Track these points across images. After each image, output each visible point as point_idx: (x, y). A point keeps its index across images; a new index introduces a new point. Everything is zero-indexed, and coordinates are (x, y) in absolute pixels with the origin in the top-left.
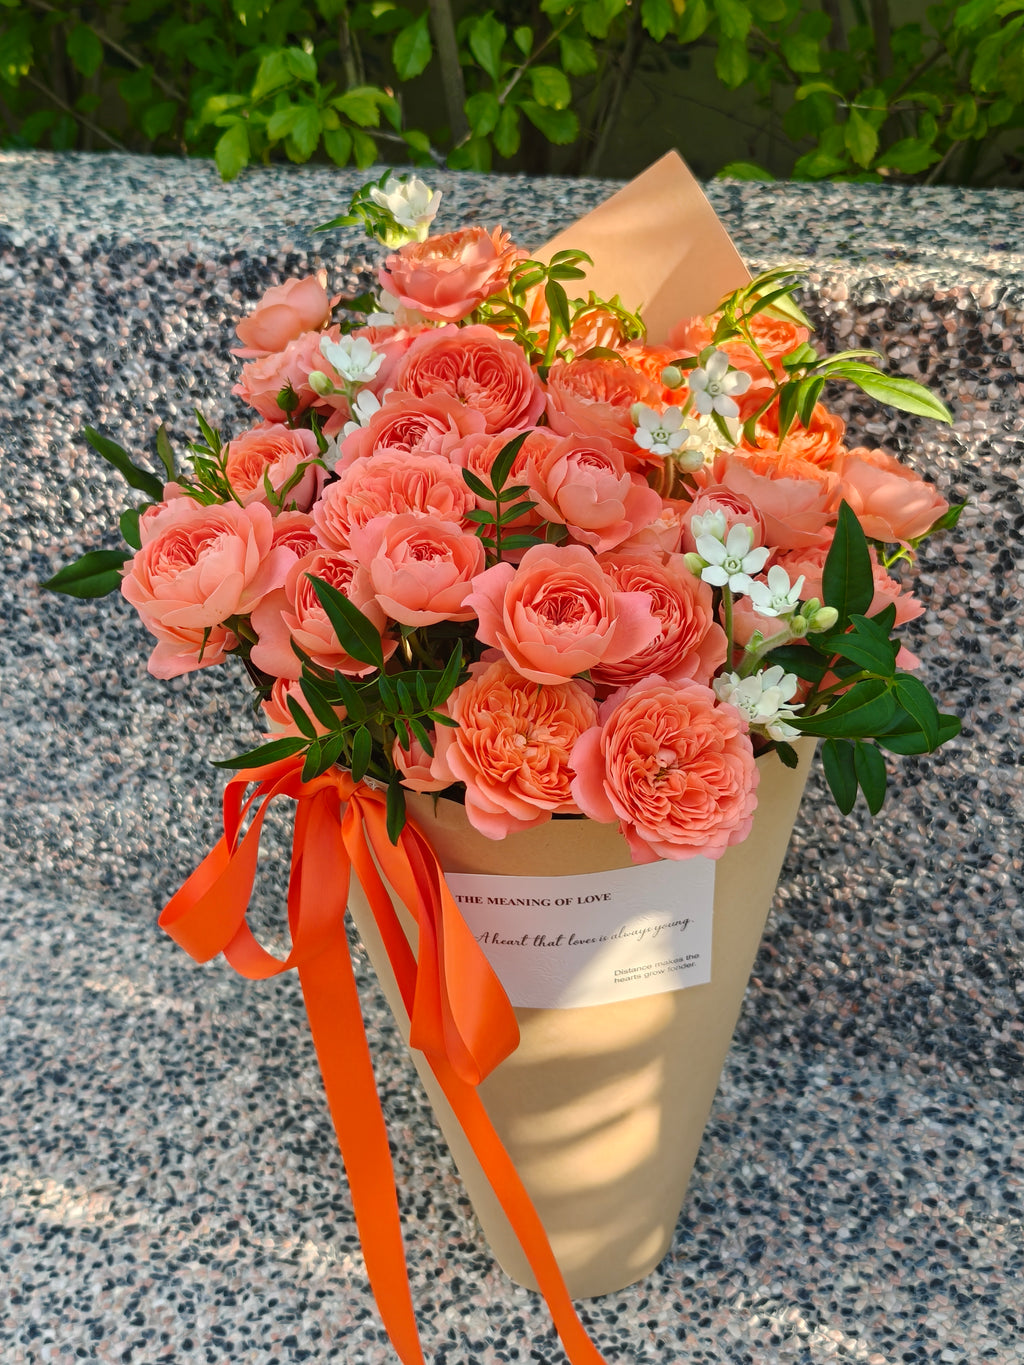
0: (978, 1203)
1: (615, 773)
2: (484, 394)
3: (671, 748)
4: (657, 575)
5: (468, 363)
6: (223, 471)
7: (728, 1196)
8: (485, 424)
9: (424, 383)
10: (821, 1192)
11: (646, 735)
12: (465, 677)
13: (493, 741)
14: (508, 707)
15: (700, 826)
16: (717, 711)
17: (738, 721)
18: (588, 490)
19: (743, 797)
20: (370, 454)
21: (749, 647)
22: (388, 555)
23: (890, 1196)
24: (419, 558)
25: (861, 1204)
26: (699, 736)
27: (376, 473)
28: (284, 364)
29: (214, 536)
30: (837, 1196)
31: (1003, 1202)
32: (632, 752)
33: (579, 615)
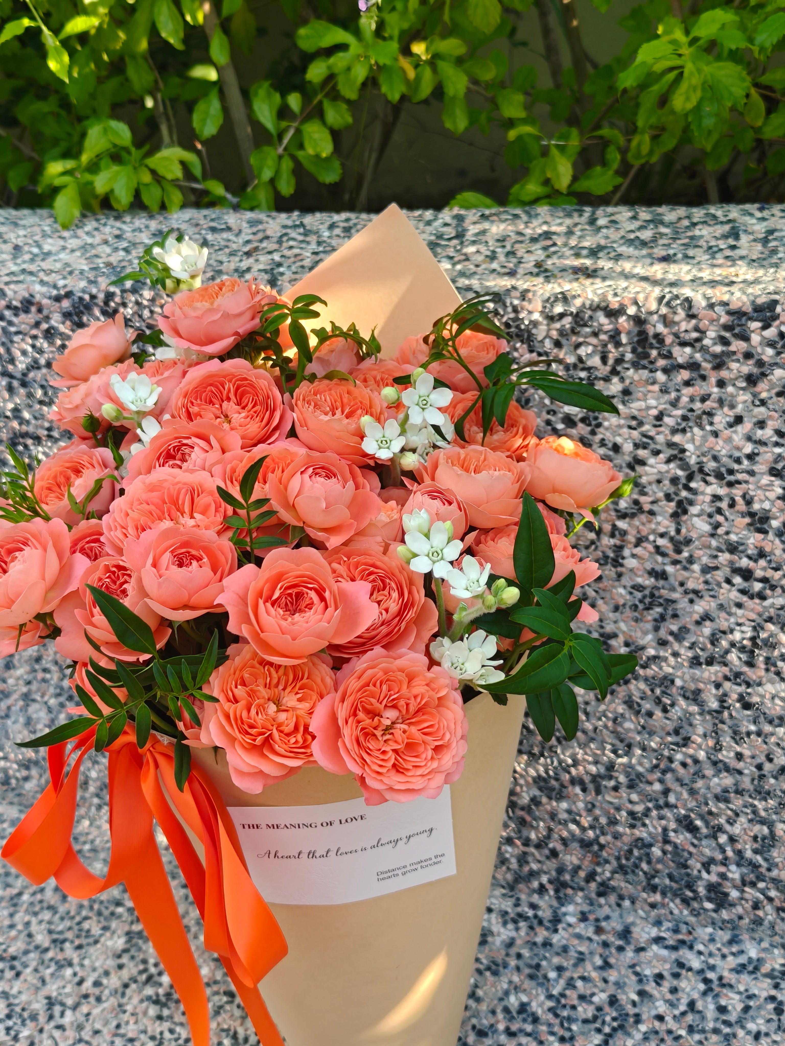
0: (697, 1016)
1: (347, 732)
2: (243, 415)
3: (395, 707)
4: (379, 563)
5: (229, 391)
6: (32, 491)
7: (498, 1022)
8: (240, 443)
9: (194, 410)
10: (573, 1014)
11: (372, 700)
12: (222, 659)
13: (249, 711)
14: (261, 681)
15: (420, 772)
16: (430, 675)
17: (447, 681)
18: (318, 499)
19: (454, 745)
20: (149, 472)
21: (455, 617)
22: (155, 565)
23: (627, 1015)
24: (180, 565)
25: (604, 1023)
26: (415, 697)
27: (152, 488)
28: (87, 395)
29: (21, 550)
30: (584, 1016)
31: (717, 1014)
32: (361, 715)
33: (310, 606)
